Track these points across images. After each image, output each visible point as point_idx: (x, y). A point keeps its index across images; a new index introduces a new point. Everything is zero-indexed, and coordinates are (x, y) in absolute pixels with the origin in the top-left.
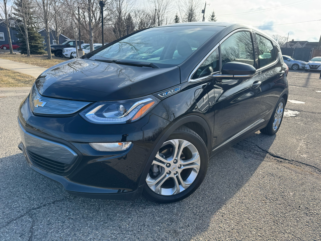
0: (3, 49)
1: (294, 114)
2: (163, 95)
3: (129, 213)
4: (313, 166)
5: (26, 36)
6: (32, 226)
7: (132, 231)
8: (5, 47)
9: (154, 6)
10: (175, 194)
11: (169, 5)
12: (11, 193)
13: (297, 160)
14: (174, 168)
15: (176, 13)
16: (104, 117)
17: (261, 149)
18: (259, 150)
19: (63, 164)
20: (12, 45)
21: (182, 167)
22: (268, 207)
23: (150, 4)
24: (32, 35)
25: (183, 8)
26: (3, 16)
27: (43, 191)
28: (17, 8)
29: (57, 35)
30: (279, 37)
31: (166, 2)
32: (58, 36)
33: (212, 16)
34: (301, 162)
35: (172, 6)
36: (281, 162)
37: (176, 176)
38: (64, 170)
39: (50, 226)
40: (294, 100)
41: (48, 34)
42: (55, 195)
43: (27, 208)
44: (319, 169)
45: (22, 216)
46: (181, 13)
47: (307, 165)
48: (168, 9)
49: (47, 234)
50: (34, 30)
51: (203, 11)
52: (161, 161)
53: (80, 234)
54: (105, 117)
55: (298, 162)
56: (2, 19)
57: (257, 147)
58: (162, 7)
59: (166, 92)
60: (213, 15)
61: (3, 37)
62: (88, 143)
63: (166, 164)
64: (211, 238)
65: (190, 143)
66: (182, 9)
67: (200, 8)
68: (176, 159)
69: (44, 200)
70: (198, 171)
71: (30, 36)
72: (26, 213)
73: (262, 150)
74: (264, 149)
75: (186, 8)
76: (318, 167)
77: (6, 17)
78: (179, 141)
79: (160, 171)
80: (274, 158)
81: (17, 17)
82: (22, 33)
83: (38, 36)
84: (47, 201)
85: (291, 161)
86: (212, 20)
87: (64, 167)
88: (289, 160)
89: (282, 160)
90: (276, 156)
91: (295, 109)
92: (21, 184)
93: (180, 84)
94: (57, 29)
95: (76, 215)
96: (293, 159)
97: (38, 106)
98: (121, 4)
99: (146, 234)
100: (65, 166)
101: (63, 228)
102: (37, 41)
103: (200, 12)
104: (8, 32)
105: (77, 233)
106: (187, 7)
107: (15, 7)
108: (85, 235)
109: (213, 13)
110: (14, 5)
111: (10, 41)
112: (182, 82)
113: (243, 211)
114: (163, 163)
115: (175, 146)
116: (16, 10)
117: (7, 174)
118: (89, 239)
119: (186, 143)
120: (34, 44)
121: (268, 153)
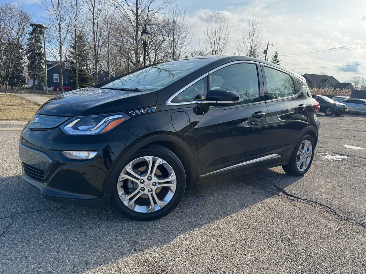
0: (56, 90)
1: (341, 159)
2: (135, 113)
3: (101, 225)
4: (326, 206)
5: (77, 77)
6: (10, 225)
7: (95, 237)
8: (59, 88)
9: (210, 47)
10: (149, 212)
11: (227, 46)
12: (5, 201)
13: (311, 199)
14: (148, 185)
15: (234, 54)
16: (78, 130)
17: (277, 187)
18: (274, 188)
19: (43, 171)
20: (63, 86)
21: (157, 184)
22: (246, 234)
23: (206, 45)
24: (84, 77)
25: (243, 49)
26: (57, 58)
27: (33, 203)
28: (72, 50)
29: (108, 76)
30: (361, 79)
31: (223, 43)
32: (109, 78)
33: (274, 57)
34: (314, 202)
35: (229, 47)
36: (292, 200)
37: (150, 193)
38: (43, 177)
39: (25, 226)
40: (351, 145)
41: (97, 75)
42: (41, 206)
43: (13, 213)
44: (333, 209)
45: (5, 218)
46: (240, 54)
47: (321, 205)
48: (226, 50)
49: (19, 231)
50: (86, 72)
51: (265, 52)
52: (135, 178)
53: (47, 234)
54: (80, 130)
55: (312, 202)
56: (57, 61)
57: (273, 185)
58: (218, 48)
59: (138, 111)
60: (276, 55)
61: (57, 79)
62: (61, 151)
63: (140, 180)
64: (166, 250)
65: (165, 162)
66: (241, 49)
67: (261, 48)
68: (150, 176)
69: (31, 208)
70: (174, 191)
71: (82, 78)
72: (10, 216)
73: (277, 189)
74: (280, 187)
75: (245, 49)
76: (332, 208)
77: (61, 59)
78: (153, 158)
79: (135, 187)
80: (286, 196)
81: (70, 59)
82: (74, 75)
83: (89, 77)
84: (32, 209)
85: (305, 200)
86: (275, 60)
87: (43, 174)
88: (302, 199)
89: (295, 199)
90: (290, 194)
91: (345, 154)
92: (17, 196)
93: (156, 105)
94: (108, 71)
95: (51, 221)
96: (307, 198)
97: (33, 122)
98: (175, 46)
99: (106, 240)
100: (44, 172)
101: (35, 229)
102: (88, 83)
103: (260, 52)
104: (61, 73)
105: (45, 234)
106: (246, 47)
107: (70, 50)
108: (51, 235)
109: (276, 53)
110: (69, 48)
111: (62, 82)
112: (157, 104)
113: (215, 234)
114: (138, 179)
115: (149, 163)
116: (72, 53)
117: (9, 188)
118: (53, 238)
119: (160, 161)
120: (85, 85)
121: (282, 191)
